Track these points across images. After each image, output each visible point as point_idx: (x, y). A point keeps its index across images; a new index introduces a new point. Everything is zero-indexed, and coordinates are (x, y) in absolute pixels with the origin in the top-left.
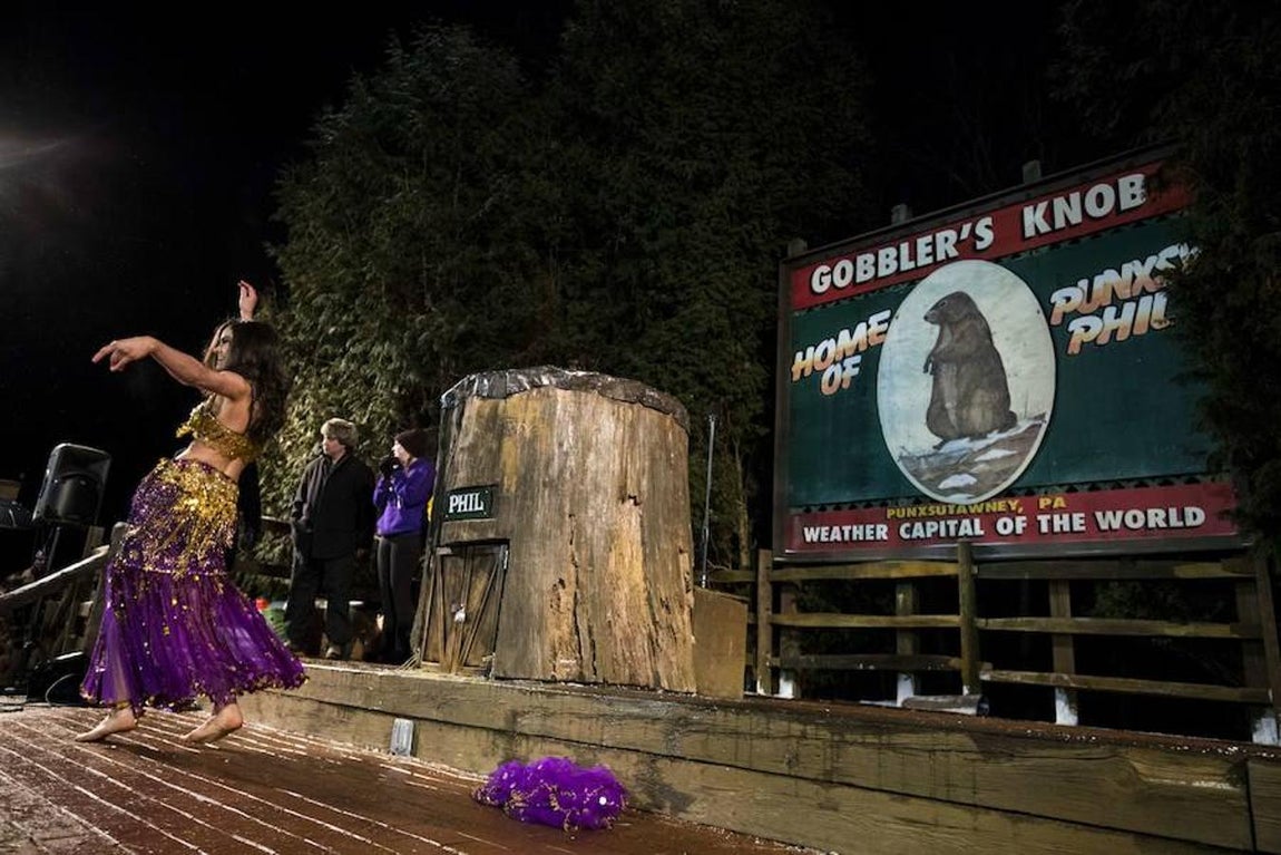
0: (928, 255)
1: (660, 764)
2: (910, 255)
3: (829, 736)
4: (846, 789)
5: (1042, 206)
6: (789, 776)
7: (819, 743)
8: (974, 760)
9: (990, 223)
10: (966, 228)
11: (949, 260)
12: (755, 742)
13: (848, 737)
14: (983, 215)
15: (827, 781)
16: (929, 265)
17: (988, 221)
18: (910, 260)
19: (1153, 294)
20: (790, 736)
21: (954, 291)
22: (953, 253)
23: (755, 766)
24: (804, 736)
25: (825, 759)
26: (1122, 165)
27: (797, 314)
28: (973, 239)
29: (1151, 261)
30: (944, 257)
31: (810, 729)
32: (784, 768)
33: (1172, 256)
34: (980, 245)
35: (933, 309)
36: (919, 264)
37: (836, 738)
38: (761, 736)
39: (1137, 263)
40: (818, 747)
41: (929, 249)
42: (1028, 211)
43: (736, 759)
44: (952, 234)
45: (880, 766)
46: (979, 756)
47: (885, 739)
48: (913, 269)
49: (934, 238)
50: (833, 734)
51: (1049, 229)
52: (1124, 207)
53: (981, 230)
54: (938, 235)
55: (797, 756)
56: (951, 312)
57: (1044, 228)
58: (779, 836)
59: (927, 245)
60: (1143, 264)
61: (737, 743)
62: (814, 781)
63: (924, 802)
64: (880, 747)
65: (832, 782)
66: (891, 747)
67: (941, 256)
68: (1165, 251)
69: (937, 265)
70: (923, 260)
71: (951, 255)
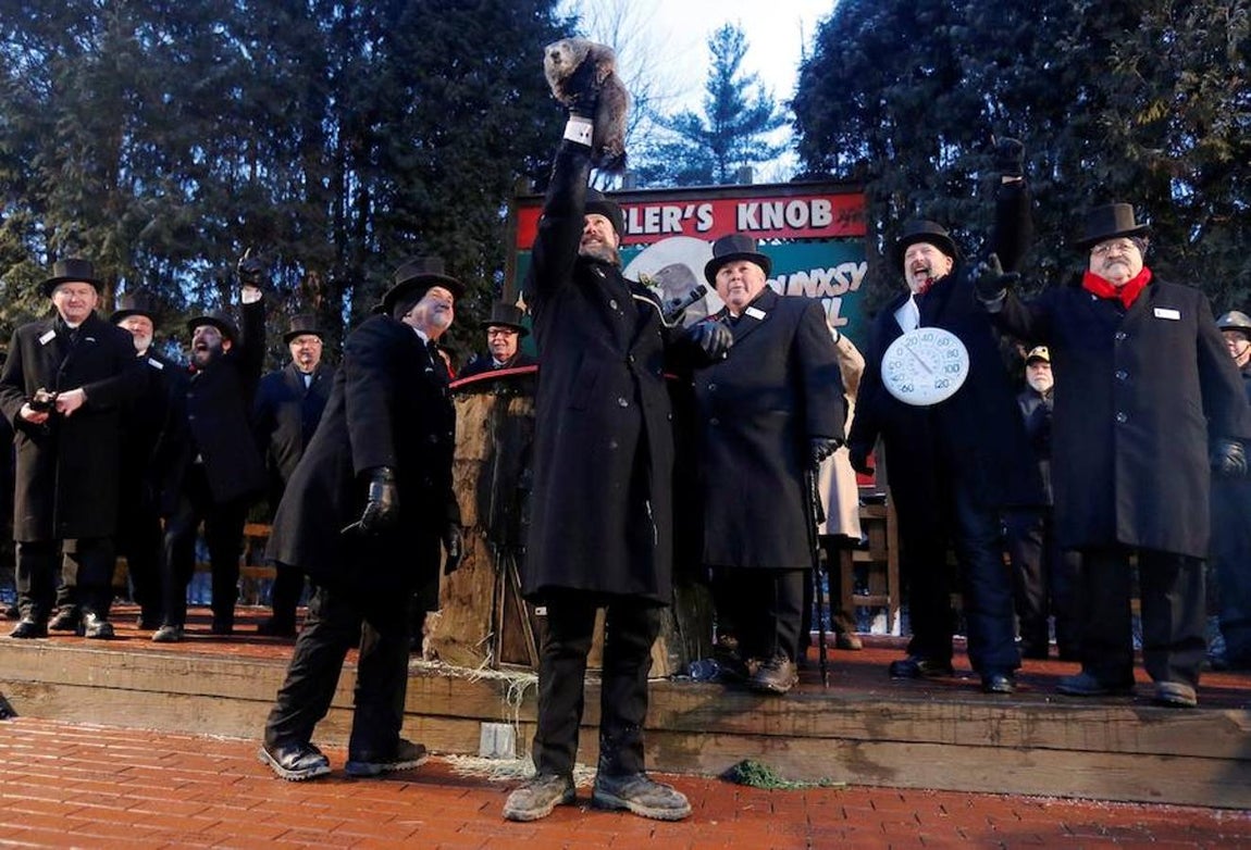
0: (655, 224)
1: (862, 747)
2: (639, 221)
3: (1025, 716)
4: (1040, 751)
5: (754, 206)
6: (993, 746)
7: (1016, 721)
8: (1136, 726)
9: (711, 210)
10: (690, 209)
11: (674, 233)
12: (959, 724)
13: (1041, 716)
14: (705, 201)
15: (1027, 748)
16: (655, 234)
17: (708, 207)
18: (639, 225)
19: (831, 298)
20: (991, 719)
21: (677, 262)
22: (678, 228)
23: (959, 742)
24: (1004, 717)
25: (1022, 732)
26: (818, 190)
27: (522, 252)
28: (695, 220)
29: (832, 271)
30: (669, 230)
31: (1008, 712)
32: (989, 742)
33: (846, 271)
34: (701, 227)
35: (657, 274)
36: (647, 231)
37: (1031, 717)
38: (963, 719)
39: (822, 270)
40: (1015, 725)
41: (657, 219)
42: (742, 207)
43: (942, 738)
44: (677, 211)
45: (1067, 734)
46: (1139, 723)
47: (1070, 716)
48: (639, 234)
49: (661, 209)
50: (1028, 714)
51: (758, 227)
52: (815, 223)
53: (702, 213)
54: (665, 209)
55: (998, 733)
56: (674, 280)
57: (755, 225)
58: (985, 789)
59: (655, 215)
60: (826, 272)
61: (942, 726)
62: (1015, 748)
63: (1102, 754)
64: (1066, 721)
65: (1029, 748)
66: (1074, 720)
67: (666, 229)
68: (841, 266)
69: (662, 235)
70: (650, 229)
71: (676, 229)
